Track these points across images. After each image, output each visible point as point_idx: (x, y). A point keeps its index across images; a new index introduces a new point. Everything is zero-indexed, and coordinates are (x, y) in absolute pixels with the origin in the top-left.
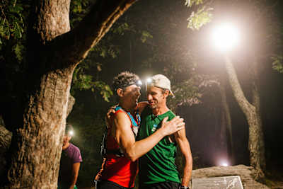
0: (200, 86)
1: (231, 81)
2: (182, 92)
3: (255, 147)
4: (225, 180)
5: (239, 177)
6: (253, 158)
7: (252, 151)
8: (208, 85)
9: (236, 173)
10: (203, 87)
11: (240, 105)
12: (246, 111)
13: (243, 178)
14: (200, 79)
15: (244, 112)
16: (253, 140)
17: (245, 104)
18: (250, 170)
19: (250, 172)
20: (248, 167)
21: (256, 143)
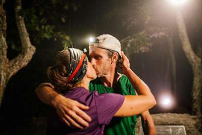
0: (151, 37)
1: (180, 35)
2: (136, 42)
3: (197, 94)
4: (170, 130)
5: (184, 127)
6: (195, 104)
7: (195, 98)
8: (158, 36)
9: (181, 122)
10: (154, 38)
11: (188, 56)
12: (193, 62)
13: (188, 129)
14: (151, 31)
15: (190, 63)
16: (196, 88)
17: (192, 56)
18: (194, 119)
19: (194, 122)
20: (192, 117)
21: (199, 91)
